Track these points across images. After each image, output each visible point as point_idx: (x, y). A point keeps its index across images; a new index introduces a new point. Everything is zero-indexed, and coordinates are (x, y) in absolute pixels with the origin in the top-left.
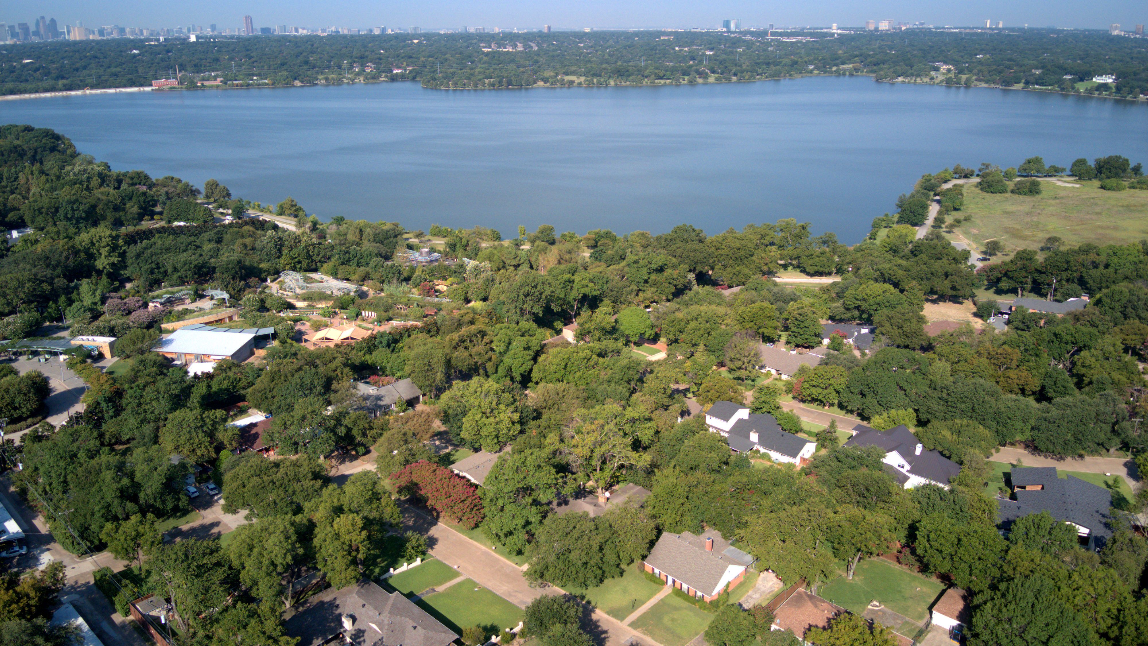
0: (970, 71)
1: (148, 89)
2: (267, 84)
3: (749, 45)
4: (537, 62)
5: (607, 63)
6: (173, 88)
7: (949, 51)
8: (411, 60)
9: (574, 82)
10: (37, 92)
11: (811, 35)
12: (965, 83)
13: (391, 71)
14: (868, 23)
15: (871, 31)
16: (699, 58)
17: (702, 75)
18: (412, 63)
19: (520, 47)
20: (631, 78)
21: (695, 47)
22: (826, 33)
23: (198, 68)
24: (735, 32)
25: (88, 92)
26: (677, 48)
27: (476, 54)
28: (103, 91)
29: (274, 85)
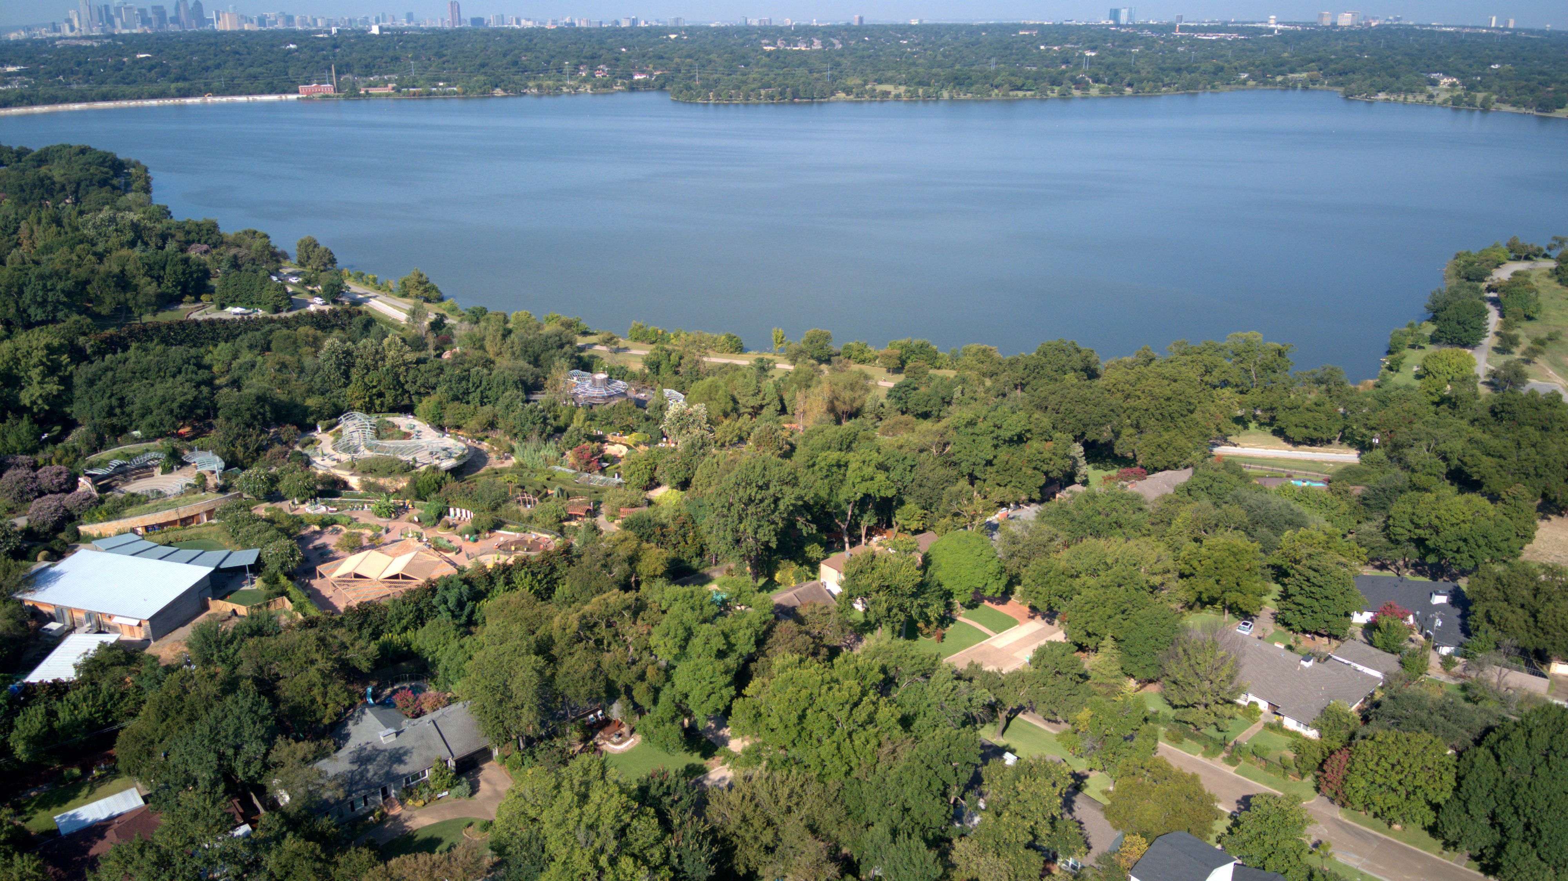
0: (1487, 87)
1: (292, 97)
2: (455, 93)
3: (1149, 44)
4: (838, 64)
5: (939, 67)
6: (326, 97)
7: (1448, 57)
8: (660, 61)
9: (889, 93)
10: (140, 98)
11: (1238, 30)
12: (1482, 106)
13: (632, 76)
14: (1321, 16)
15: (1327, 27)
16: (1076, 61)
17: (1080, 84)
18: (661, 65)
19: (817, 45)
20: (973, 88)
21: (1069, 46)
22: (1261, 28)
23: (368, 69)
24: (1127, 26)
25: (209, 100)
26: (1042, 47)
27: (753, 54)
28: (230, 98)
29: (465, 95)
